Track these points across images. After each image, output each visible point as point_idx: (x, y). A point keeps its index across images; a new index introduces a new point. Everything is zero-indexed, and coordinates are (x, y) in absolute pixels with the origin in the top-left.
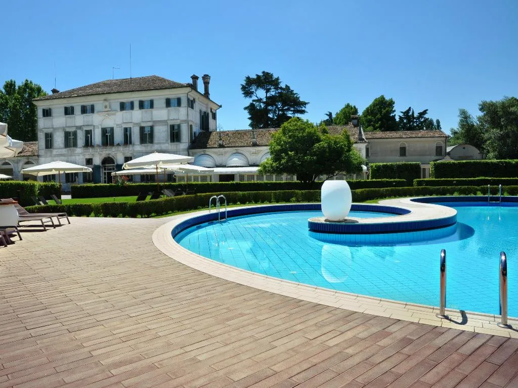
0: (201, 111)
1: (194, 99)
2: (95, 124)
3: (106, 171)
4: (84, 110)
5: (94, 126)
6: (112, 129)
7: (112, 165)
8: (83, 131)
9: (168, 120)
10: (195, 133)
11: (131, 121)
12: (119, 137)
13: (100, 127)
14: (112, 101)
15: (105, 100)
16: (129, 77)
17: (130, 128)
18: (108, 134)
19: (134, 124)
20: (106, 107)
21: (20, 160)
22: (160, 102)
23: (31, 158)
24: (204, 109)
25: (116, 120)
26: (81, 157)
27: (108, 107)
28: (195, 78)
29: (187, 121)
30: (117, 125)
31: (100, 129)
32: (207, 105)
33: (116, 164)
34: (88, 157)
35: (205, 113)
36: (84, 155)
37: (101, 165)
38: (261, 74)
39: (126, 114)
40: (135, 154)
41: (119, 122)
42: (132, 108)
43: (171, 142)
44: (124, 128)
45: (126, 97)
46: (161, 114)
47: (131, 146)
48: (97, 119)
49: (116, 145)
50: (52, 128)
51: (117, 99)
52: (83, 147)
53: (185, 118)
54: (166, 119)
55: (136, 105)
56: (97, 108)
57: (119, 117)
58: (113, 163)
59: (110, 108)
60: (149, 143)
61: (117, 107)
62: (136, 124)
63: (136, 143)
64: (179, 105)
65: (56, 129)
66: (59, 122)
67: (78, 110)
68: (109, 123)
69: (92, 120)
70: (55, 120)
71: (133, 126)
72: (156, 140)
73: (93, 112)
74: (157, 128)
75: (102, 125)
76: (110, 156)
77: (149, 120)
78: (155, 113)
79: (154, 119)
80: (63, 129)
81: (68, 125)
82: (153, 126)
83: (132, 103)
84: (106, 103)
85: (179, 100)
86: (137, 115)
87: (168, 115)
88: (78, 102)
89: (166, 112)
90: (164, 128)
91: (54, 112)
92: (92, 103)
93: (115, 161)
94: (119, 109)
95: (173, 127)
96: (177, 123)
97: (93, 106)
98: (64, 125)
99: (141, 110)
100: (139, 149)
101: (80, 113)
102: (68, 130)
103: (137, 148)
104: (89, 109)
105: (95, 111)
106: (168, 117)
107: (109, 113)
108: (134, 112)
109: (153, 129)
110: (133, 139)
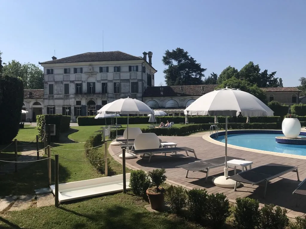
1: (145, 67)
2: (82, 80)
3: (90, 109)
4: (75, 71)
5: (82, 81)
6: (94, 83)
7: (94, 105)
8: (75, 84)
10: (145, 87)
11: (106, 79)
12: (98, 88)
14: (94, 66)
15: (90, 65)
16: (102, 51)
17: (107, 83)
18: (92, 86)
20: (90, 70)
21: (30, 101)
22: (125, 69)
23: (38, 99)
24: (149, 73)
25: (97, 79)
26: (73, 100)
27: (92, 70)
28: (145, 54)
29: (142, 80)
30: (97, 81)
31: (86, 83)
32: (150, 70)
33: (96, 105)
34: (78, 100)
35: (149, 75)
36: (75, 99)
37: (86, 105)
38: (175, 50)
39: (104, 75)
40: (109, 99)
41: (99, 79)
42: (107, 71)
43: (131, 93)
44: (102, 83)
45: (103, 64)
46: (125, 75)
47: (106, 94)
48: (84, 77)
49: (97, 93)
50: (54, 81)
51: (97, 65)
52: (75, 94)
53: (140, 78)
54: (129, 78)
55: (111, 69)
56: (85, 70)
57: (99, 76)
58: (95, 104)
59: (93, 70)
60: (118, 92)
61: (98, 70)
62: (111, 81)
63: (110, 92)
64: (137, 70)
65: (56, 82)
66: (59, 78)
67: (72, 71)
68: (92, 80)
69: (81, 77)
70: (55, 76)
71: (108, 82)
72: (122, 91)
73: (81, 72)
74: (122, 84)
75: (87, 80)
76: (93, 100)
77: (119, 79)
78: (122, 74)
79: (121, 78)
80: (62, 82)
81: (65, 80)
82: (121, 82)
83: (107, 68)
84: (90, 67)
85: (137, 67)
86: (110, 75)
87: (130, 76)
88: (72, 66)
89: (129, 74)
90: (128, 84)
91: (55, 72)
92: (81, 67)
93: (96, 103)
94: (99, 72)
95: (133, 84)
96: (136, 81)
97: (81, 69)
98: (62, 80)
99: (113, 72)
100: (112, 96)
101: (73, 73)
102: (64, 83)
103: (110, 95)
104: (78, 70)
105: (83, 72)
106: (130, 78)
107: (92, 73)
108: (108, 73)
109: (120, 84)
110: (108, 90)
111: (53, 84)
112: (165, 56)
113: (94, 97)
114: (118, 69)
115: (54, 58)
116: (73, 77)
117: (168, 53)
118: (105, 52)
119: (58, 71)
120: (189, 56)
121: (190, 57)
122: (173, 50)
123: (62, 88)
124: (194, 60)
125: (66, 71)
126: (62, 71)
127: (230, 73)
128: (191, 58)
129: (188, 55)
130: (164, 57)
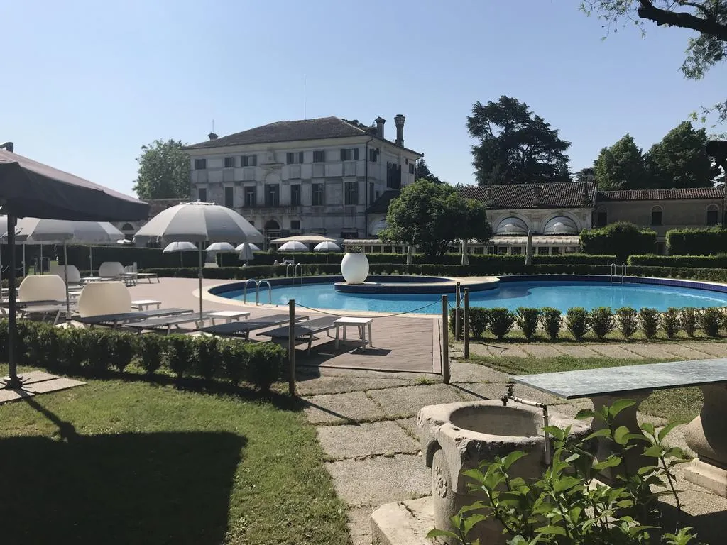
0: (388, 164)
1: (377, 149)
2: (257, 180)
3: (270, 238)
4: (245, 161)
5: (256, 182)
6: (277, 186)
7: (276, 230)
8: (243, 187)
9: (343, 176)
10: (377, 193)
11: (299, 177)
12: (285, 195)
13: (263, 183)
14: (277, 151)
15: (270, 150)
16: (303, 119)
17: (300, 185)
18: (273, 192)
19: (304, 181)
20: (270, 159)
22: (334, 155)
24: (395, 161)
25: (282, 177)
27: (273, 159)
28: (380, 121)
29: (365, 178)
30: (283, 181)
31: (263, 186)
32: (399, 155)
33: (281, 229)
35: (394, 165)
37: (263, 230)
38: (496, 101)
39: (294, 168)
40: (304, 218)
41: (286, 177)
42: (301, 161)
43: (346, 204)
44: (292, 186)
45: (294, 146)
46: (334, 169)
47: (298, 208)
48: (259, 173)
49: (281, 207)
50: (207, 182)
51: (283, 148)
52: (243, 207)
53: (362, 174)
54: (341, 175)
55: (309, 157)
56: (260, 160)
57: (286, 172)
58: (279, 228)
59: (275, 159)
60: (321, 204)
61: (283, 159)
62: (306, 181)
63: (305, 204)
64: (356, 158)
65: (212, 185)
66: (215, 176)
67: (238, 162)
68: (273, 179)
69: (254, 175)
70: (210, 173)
71: (302, 184)
72: (329, 201)
73: (255, 164)
74: (329, 186)
75: (265, 181)
76: (274, 219)
77: (322, 176)
78: (327, 167)
79: (327, 175)
80: (220, 185)
81: (225, 180)
82: (325, 183)
83: (301, 154)
84: (271, 154)
85: (357, 151)
86: (307, 170)
87: (344, 170)
88: (238, 152)
89: (340, 166)
90: (338, 186)
91: (210, 164)
92: (254, 153)
93: (280, 225)
94: (286, 163)
95: (349, 186)
96: (354, 180)
97: (255, 157)
98: (221, 180)
99: (311, 163)
100: (309, 212)
101: (240, 165)
102: (226, 186)
103: (306, 210)
104: (250, 161)
105: (258, 164)
106: (343, 173)
107: (273, 166)
108: (303, 166)
109: (325, 188)
110: (302, 199)
111: (205, 189)
112: (472, 115)
113: (276, 214)
114: (319, 157)
115: (212, 136)
116: (239, 173)
117: (479, 109)
118: (309, 120)
119: (215, 163)
120: (530, 114)
121: (532, 117)
122: (490, 102)
123: (221, 196)
124: (545, 122)
125: (229, 162)
126: (221, 163)
127: (614, 153)
128: (537, 117)
129: (528, 110)
130: (470, 119)
